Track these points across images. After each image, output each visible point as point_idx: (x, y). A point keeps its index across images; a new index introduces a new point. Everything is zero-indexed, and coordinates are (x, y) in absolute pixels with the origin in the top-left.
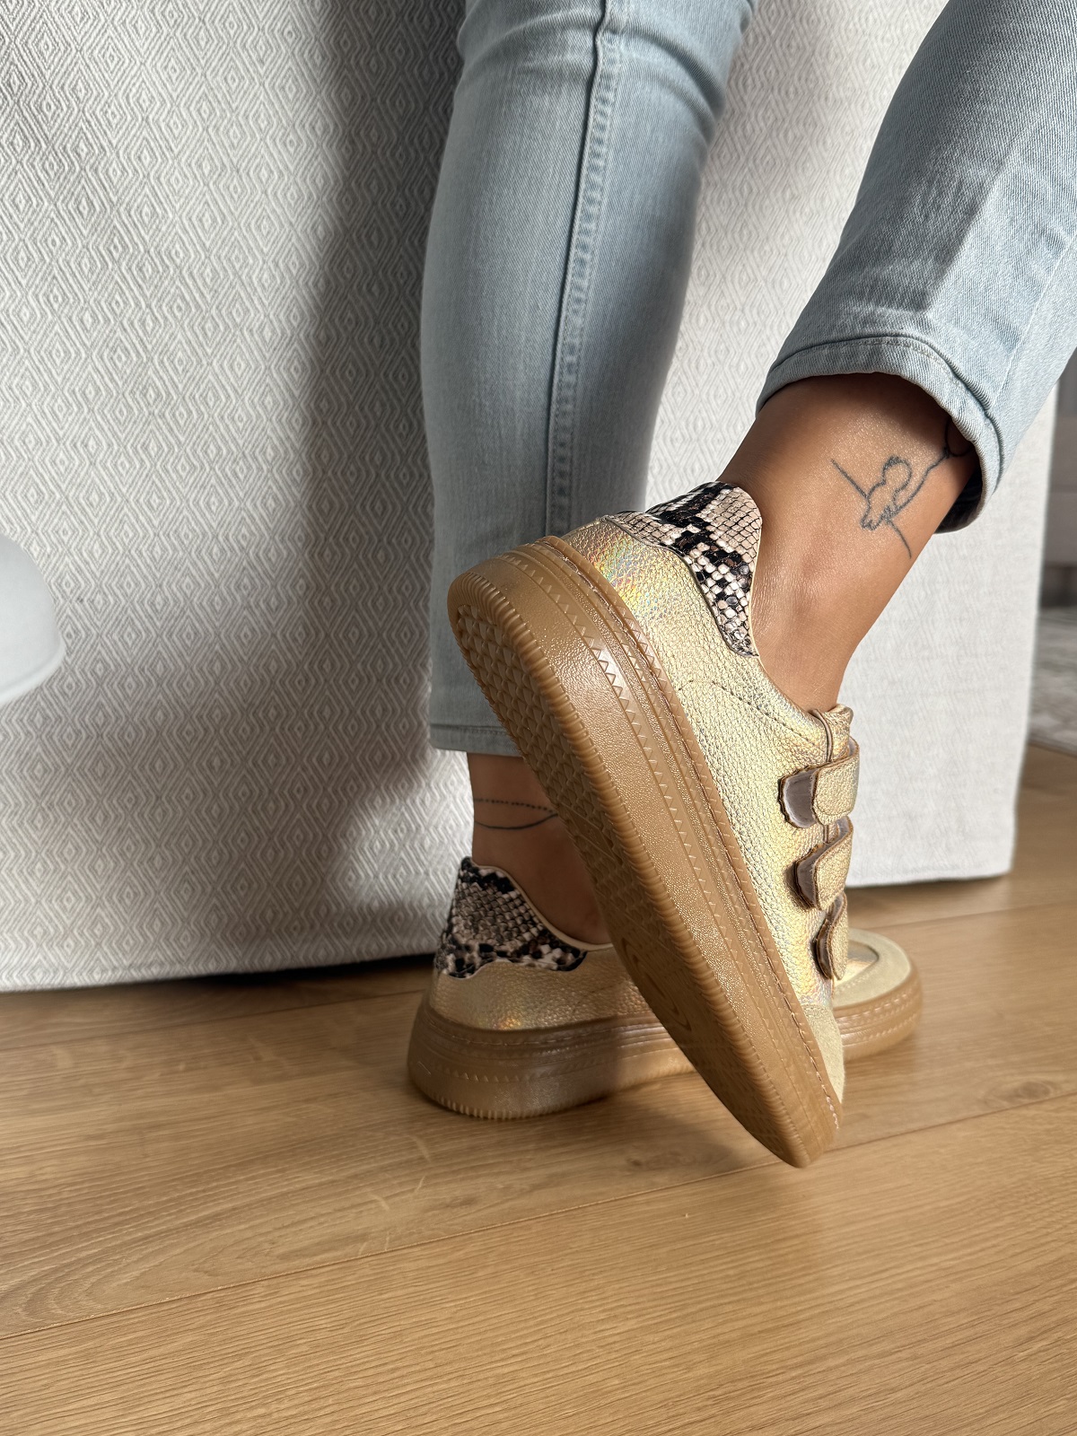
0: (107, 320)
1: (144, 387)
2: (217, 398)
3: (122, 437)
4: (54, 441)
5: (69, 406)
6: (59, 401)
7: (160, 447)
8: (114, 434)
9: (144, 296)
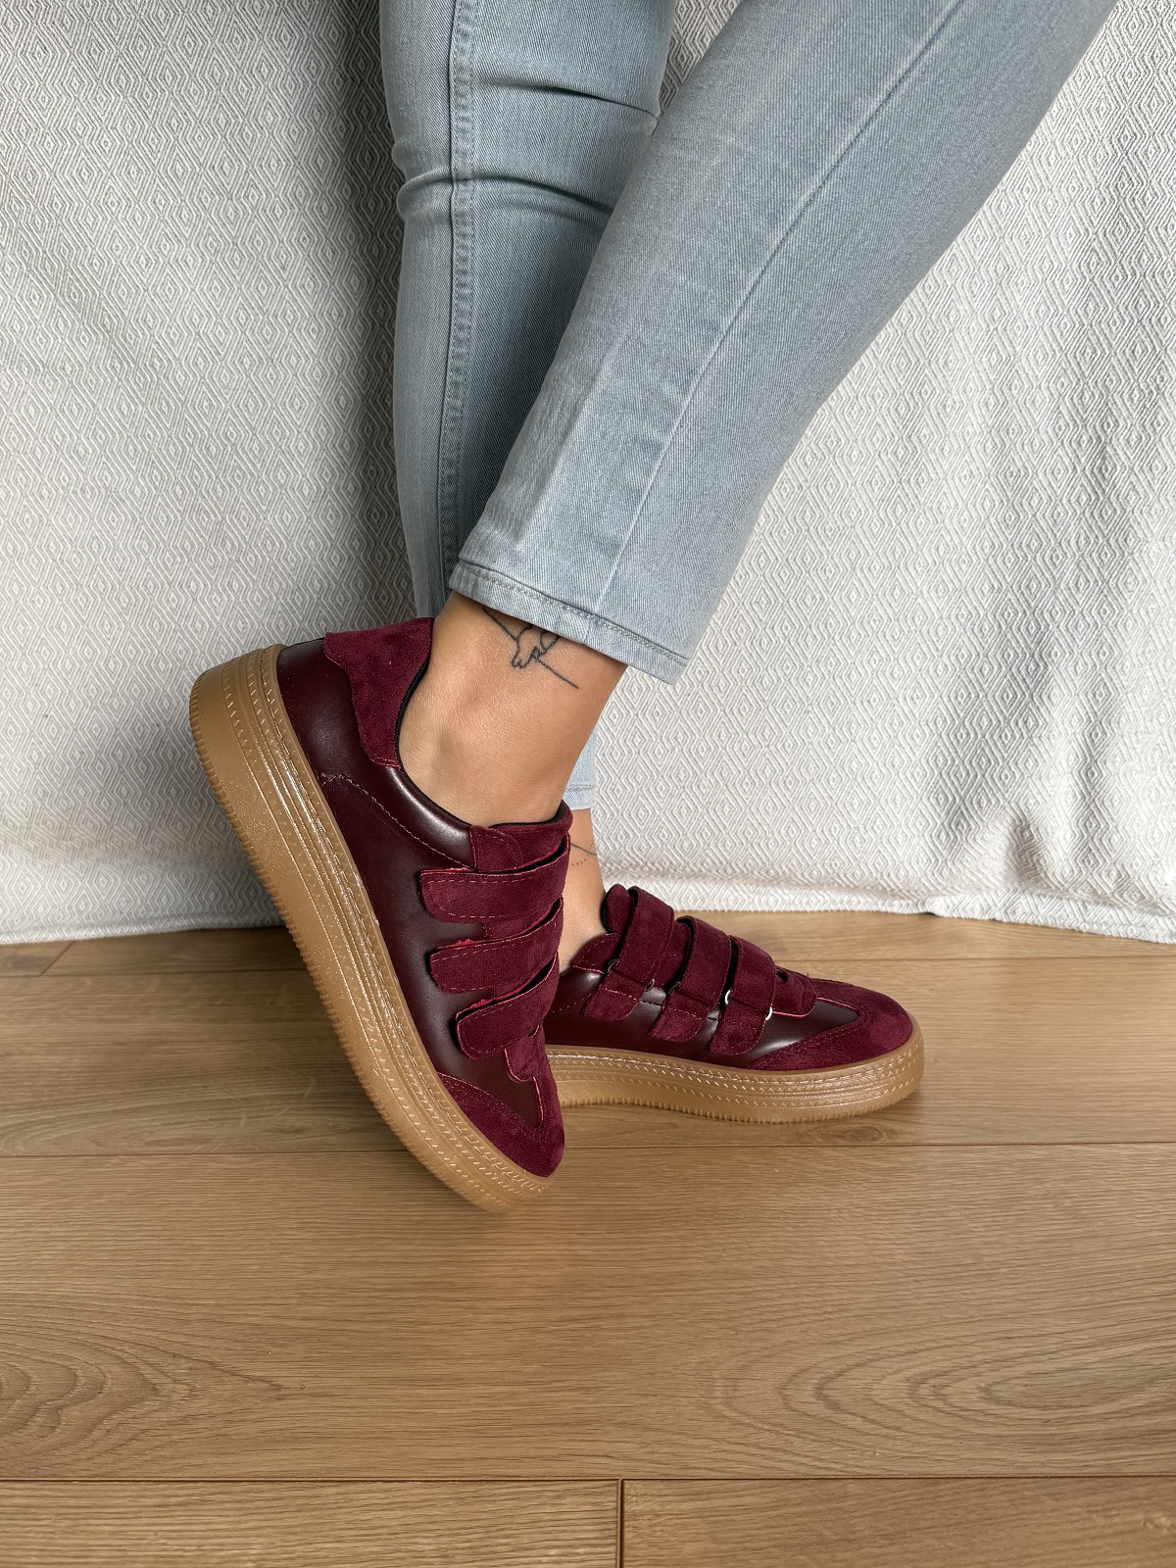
0: (191, 491)
1: (223, 540)
2: (273, 544)
3: (213, 578)
4: (166, 584)
5: (174, 558)
6: (168, 554)
7: (240, 584)
8: (208, 577)
9: (213, 469)
